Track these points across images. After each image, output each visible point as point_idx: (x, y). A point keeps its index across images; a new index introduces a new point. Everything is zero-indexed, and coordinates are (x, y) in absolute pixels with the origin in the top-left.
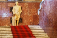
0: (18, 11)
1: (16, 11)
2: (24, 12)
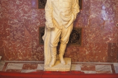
0: (64, 14)
1: (59, 14)
2: (88, 8)
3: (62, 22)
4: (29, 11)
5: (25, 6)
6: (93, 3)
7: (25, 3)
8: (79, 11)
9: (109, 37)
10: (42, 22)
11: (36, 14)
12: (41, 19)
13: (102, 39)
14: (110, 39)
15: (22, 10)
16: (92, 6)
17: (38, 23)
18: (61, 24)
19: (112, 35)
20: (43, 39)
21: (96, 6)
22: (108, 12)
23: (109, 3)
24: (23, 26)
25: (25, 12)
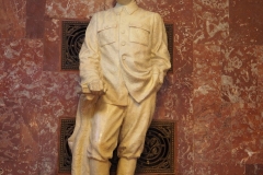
3: (128, 83)
4: (36, 76)
5: (28, 63)
6: (200, 58)
7: (28, 55)
8: (169, 66)
9: (245, 147)
10: (71, 106)
11: (55, 86)
12: (68, 97)
13: (230, 154)
14: (250, 154)
15: (19, 73)
16: (198, 65)
17: (57, 108)
18: (122, 92)
19: (254, 142)
20: (71, 144)
21: (209, 64)
22: (238, 81)
23: (240, 58)
24: (17, 118)
25: (27, 80)
